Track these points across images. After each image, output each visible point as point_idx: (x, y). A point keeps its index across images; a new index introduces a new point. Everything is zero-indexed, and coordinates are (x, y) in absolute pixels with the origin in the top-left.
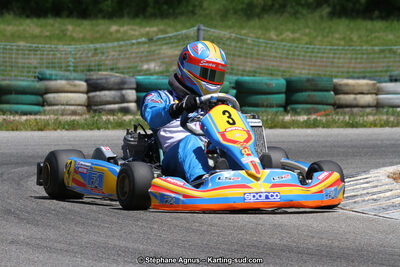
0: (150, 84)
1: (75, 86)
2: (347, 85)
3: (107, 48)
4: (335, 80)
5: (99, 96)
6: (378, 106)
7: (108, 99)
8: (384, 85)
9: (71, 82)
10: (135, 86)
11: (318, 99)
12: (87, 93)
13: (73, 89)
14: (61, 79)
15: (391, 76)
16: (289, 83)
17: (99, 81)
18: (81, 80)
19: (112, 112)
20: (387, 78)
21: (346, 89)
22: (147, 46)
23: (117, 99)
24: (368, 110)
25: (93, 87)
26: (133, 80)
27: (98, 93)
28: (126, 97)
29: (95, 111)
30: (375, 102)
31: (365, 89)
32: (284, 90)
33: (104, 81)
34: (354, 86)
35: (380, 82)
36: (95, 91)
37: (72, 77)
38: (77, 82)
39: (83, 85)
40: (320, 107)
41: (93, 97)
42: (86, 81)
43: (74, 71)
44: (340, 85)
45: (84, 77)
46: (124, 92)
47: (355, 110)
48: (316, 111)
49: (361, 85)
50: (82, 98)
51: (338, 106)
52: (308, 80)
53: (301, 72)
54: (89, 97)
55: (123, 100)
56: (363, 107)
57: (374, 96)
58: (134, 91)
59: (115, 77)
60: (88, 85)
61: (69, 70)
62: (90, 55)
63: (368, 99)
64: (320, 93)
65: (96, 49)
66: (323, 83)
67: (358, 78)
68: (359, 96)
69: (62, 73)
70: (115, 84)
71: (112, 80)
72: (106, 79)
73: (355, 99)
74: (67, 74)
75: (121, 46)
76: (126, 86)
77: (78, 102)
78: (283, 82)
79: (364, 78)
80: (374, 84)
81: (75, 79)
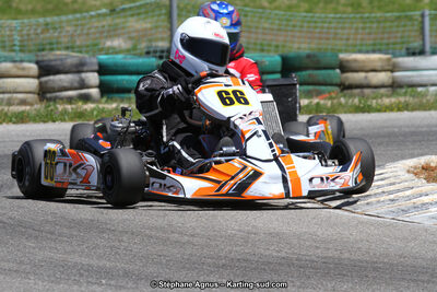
0: (116, 65)
1: (23, 69)
2: (355, 61)
3: (61, 22)
4: (342, 56)
5: (53, 81)
6: (395, 86)
7: (65, 84)
8: (400, 60)
9: (18, 64)
10: (96, 68)
11: (321, 79)
12: (39, 77)
13: (20, 73)
14: (5, 61)
15: (407, 49)
16: (285, 60)
17: (53, 63)
18: (30, 62)
19: (70, 100)
20: (404, 51)
21: (354, 65)
22: (108, 18)
23: (76, 85)
24: (383, 91)
25: (46, 70)
26: (94, 60)
27: (51, 77)
28: (86, 82)
29: (49, 100)
30: (390, 81)
31: (378, 65)
32: (279, 69)
33: (58, 63)
34: (364, 61)
35: (395, 56)
36: (48, 74)
37: (18, 59)
38: (26, 65)
39: (33, 69)
40: (323, 88)
41: (46, 82)
42: (37, 63)
43: (21, 51)
44: (348, 61)
45: (35, 58)
46: (83, 75)
47: (367, 91)
48: (319, 94)
49: (373, 61)
50: (33, 83)
51: (345, 87)
52: (309, 56)
53: (300, 47)
54: (40, 83)
55: (83, 85)
56: (376, 87)
57: (389, 74)
58: (96, 74)
59: (72, 57)
60: (40, 68)
61: (14, 51)
62: (39, 31)
63: (382, 77)
64: (323, 72)
65: (47, 24)
66: (328, 59)
67: (367, 52)
68: (371, 74)
69: (6, 54)
70: (72, 65)
71: (69, 61)
72: (61, 60)
73: (366, 77)
74: (13, 54)
75: (77, 20)
76: (85, 68)
77: (28, 90)
78: (278, 59)
79: (374, 51)
80: (389, 60)
81: (22, 61)
